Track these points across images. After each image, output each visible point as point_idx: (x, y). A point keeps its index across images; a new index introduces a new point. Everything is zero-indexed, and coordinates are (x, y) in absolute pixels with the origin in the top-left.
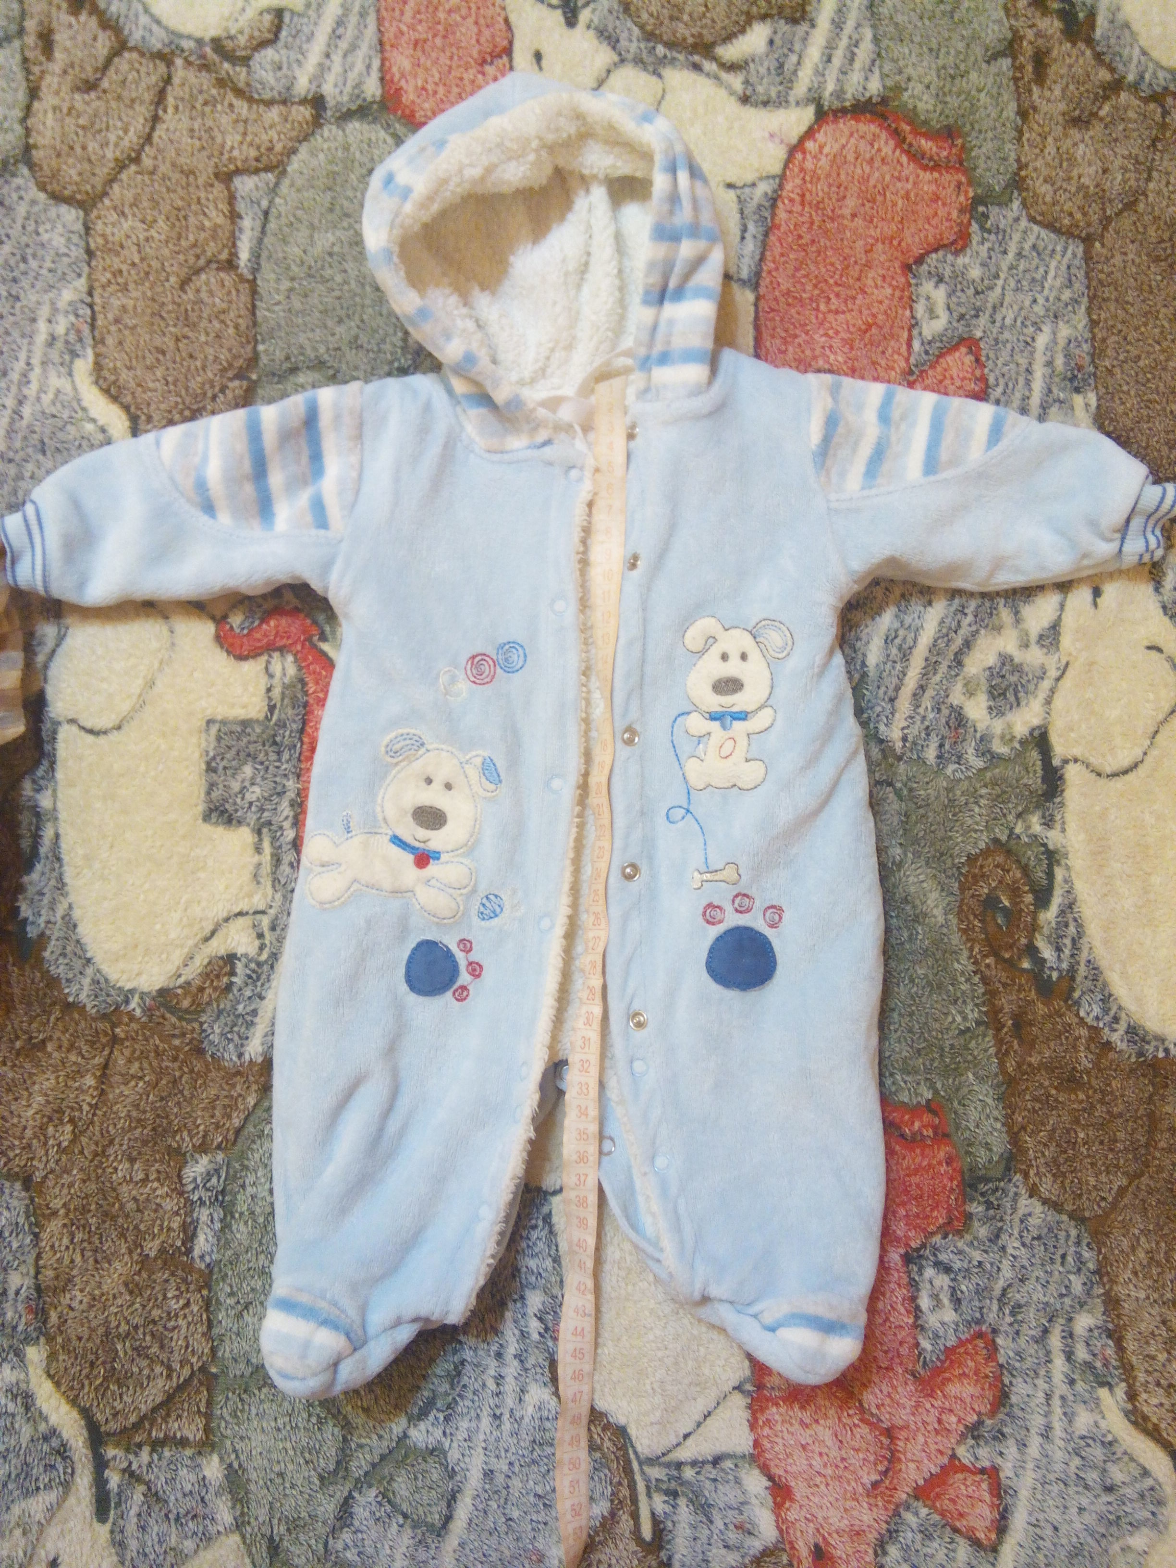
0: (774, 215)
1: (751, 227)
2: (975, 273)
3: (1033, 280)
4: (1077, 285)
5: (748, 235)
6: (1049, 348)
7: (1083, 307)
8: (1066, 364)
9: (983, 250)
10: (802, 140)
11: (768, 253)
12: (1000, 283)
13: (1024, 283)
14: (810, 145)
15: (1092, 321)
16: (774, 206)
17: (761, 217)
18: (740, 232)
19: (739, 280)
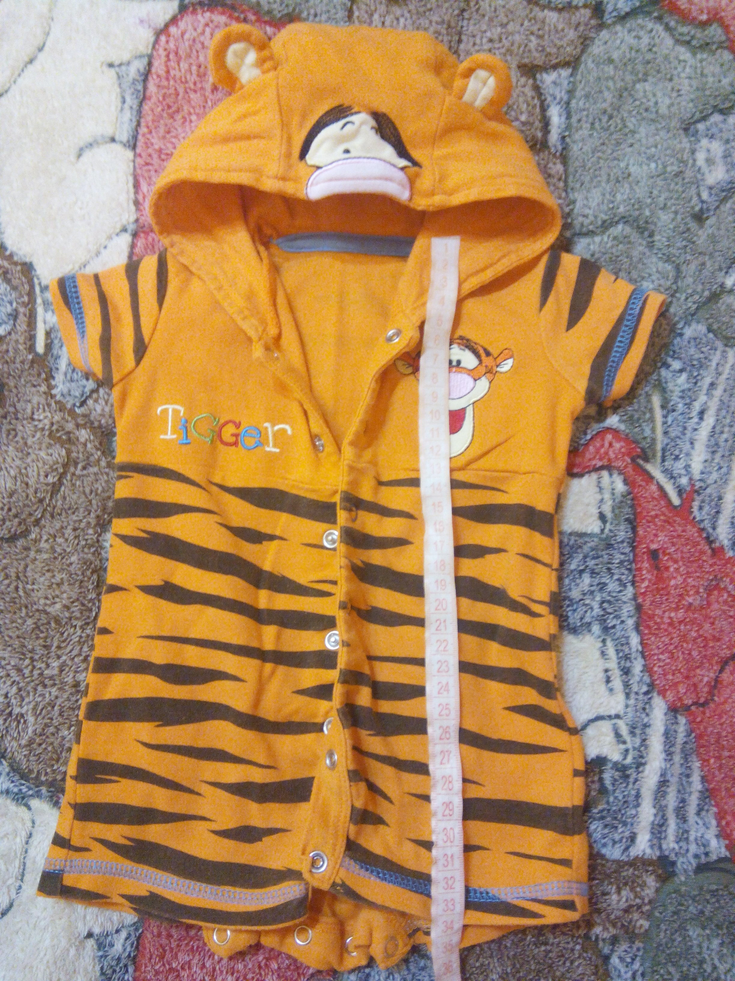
0: (145, 88)
1: (128, 99)
5: (126, 106)
10: (167, 26)
11: (143, 120)
14: (173, 30)
16: (145, 80)
17: (136, 90)
18: (120, 105)
19: (121, 142)
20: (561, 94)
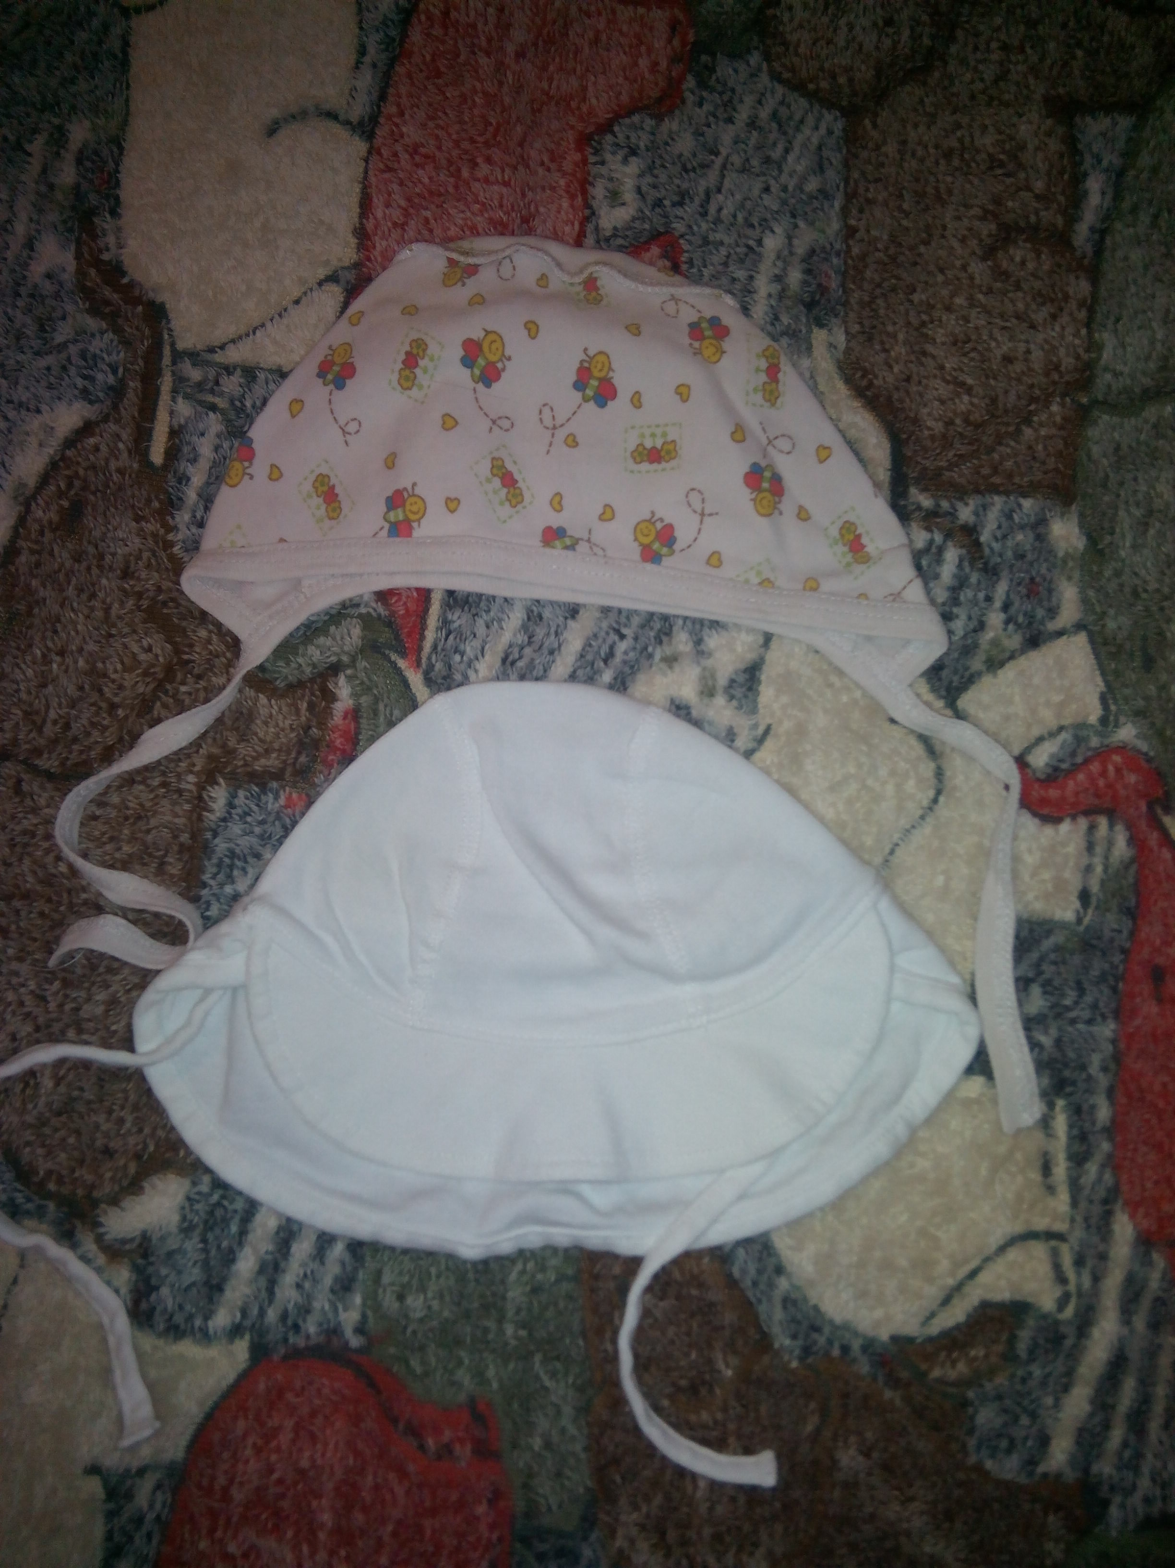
0: (404, 35)
1: (372, 50)
2: (685, 144)
3: (767, 160)
4: (831, 174)
5: (366, 61)
6: (784, 257)
7: (837, 204)
8: (805, 283)
9: (700, 114)
11: (391, 91)
12: (719, 161)
13: (755, 162)
15: (847, 226)
16: (406, 22)
17: (387, 35)
18: (353, 57)
19: (348, 123)
20: (1111, 159)
